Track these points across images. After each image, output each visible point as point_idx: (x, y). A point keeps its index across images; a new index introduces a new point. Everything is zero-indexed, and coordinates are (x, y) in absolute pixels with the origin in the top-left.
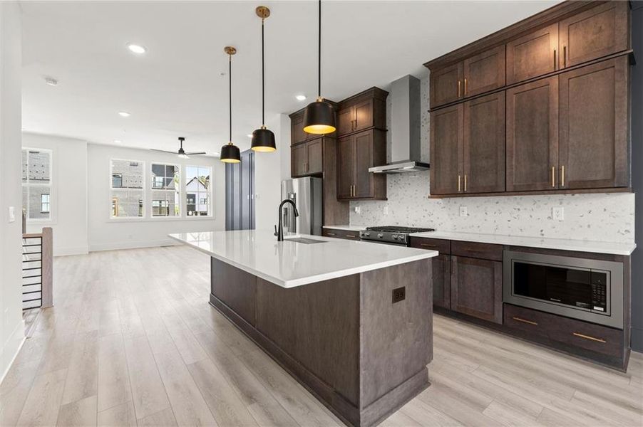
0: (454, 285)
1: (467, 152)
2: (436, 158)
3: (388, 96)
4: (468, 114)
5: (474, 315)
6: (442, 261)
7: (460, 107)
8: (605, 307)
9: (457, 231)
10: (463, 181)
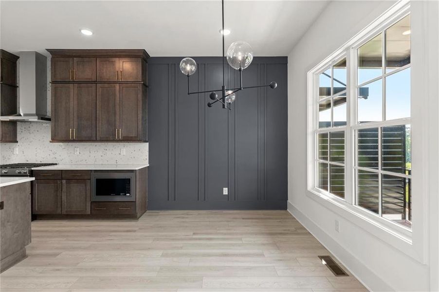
0: (64, 198)
1: (75, 114)
2: (55, 115)
3: (18, 60)
4: (76, 92)
5: (76, 214)
6: (56, 184)
7: (71, 85)
8: (130, 193)
9: (73, 163)
10: (73, 132)
